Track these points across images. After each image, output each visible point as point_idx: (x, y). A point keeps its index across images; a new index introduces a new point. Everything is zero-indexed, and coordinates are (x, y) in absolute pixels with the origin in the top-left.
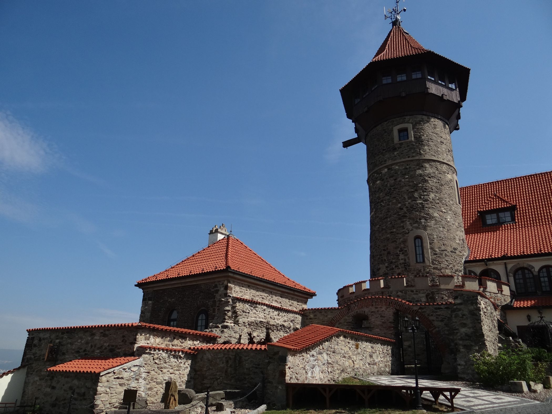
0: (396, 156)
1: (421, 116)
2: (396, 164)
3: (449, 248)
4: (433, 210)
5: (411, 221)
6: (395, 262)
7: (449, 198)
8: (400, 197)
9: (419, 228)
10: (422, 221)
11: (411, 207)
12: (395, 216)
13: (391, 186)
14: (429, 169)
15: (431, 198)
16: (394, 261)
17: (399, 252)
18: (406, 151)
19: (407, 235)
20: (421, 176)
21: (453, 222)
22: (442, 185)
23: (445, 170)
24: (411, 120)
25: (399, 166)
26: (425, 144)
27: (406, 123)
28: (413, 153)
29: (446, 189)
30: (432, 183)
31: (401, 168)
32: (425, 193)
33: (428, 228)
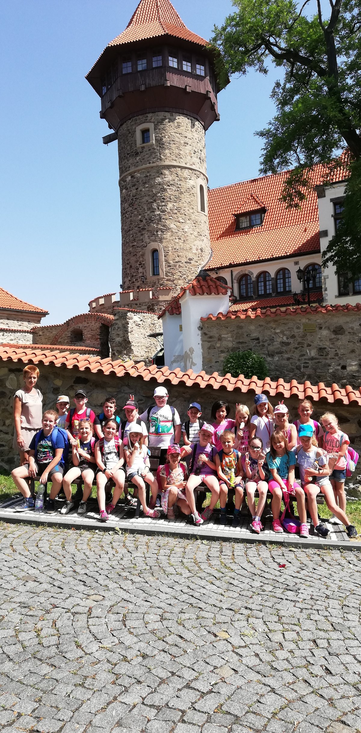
0: (138, 162)
1: (164, 113)
2: (139, 171)
3: (184, 259)
4: (170, 221)
5: (149, 234)
6: (135, 276)
7: (189, 207)
8: (141, 208)
9: (156, 241)
10: (158, 233)
11: (150, 219)
12: (136, 229)
13: (133, 196)
14: (169, 176)
15: (169, 208)
16: (135, 274)
17: (138, 266)
18: (147, 156)
19: (145, 248)
20: (160, 185)
21: (192, 232)
22: (181, 193)
23: (187, 176)
24: (153, 118)
25: (140, 173)
26: (166, 147)
27: (148, 122)
28: (154, 158)
29: (186, 198)
30: (170, 192)
31: (142, 176)
32: (163, 204)
33: (164, 241)
